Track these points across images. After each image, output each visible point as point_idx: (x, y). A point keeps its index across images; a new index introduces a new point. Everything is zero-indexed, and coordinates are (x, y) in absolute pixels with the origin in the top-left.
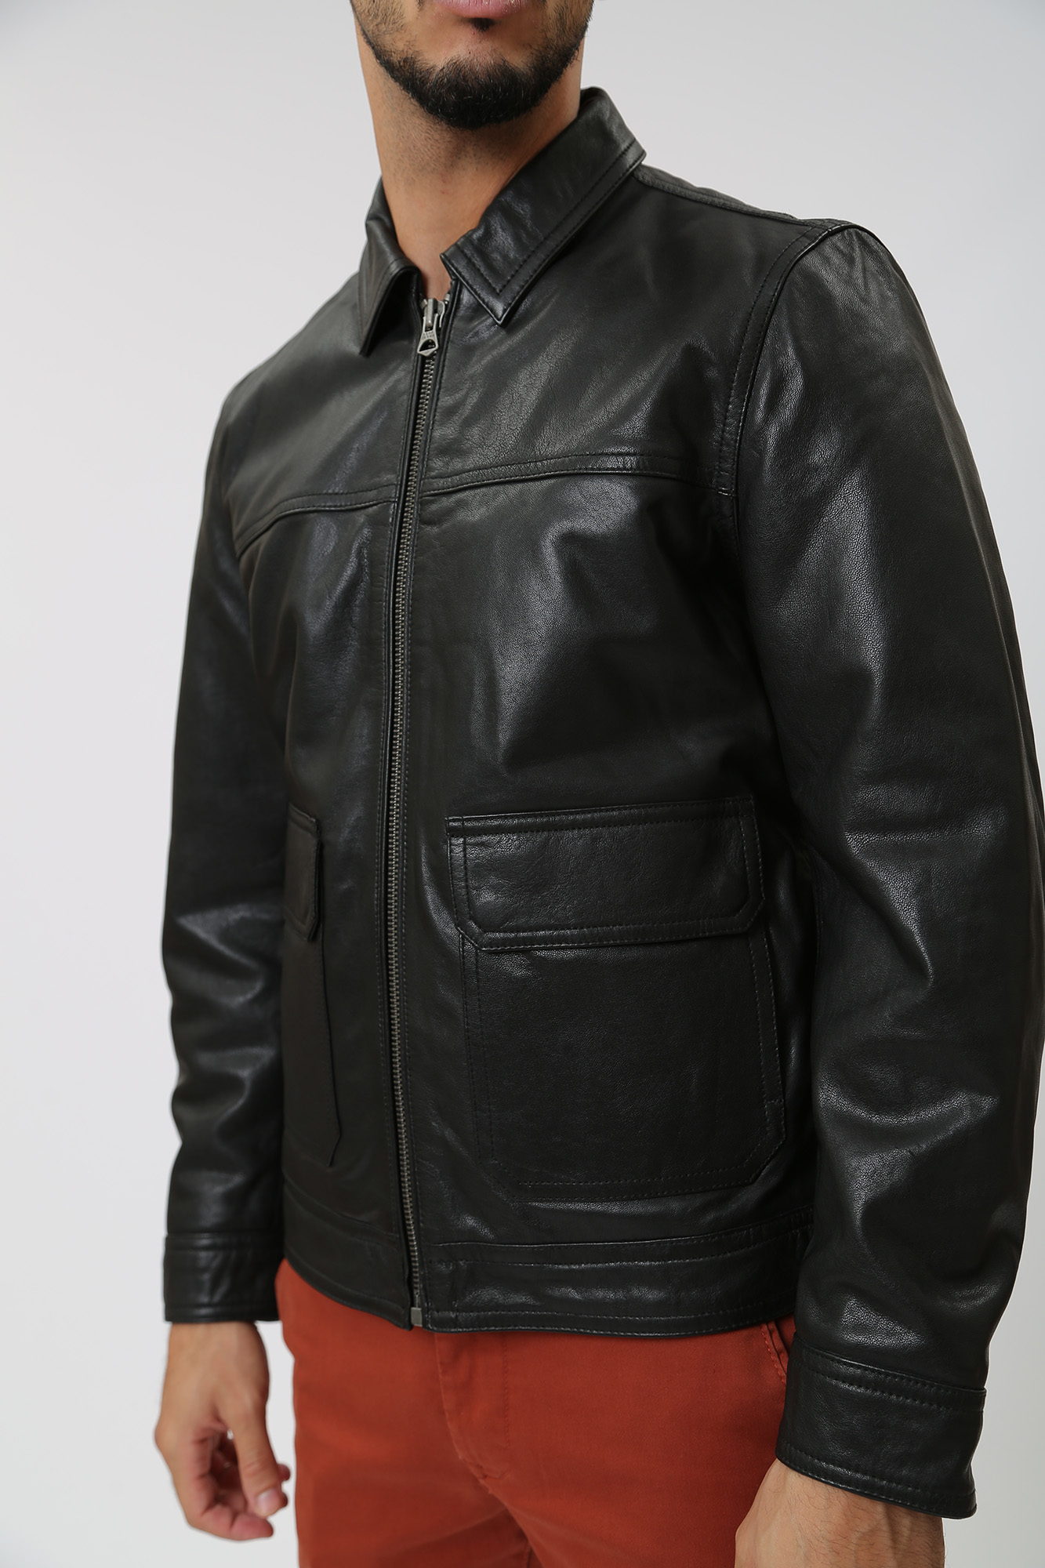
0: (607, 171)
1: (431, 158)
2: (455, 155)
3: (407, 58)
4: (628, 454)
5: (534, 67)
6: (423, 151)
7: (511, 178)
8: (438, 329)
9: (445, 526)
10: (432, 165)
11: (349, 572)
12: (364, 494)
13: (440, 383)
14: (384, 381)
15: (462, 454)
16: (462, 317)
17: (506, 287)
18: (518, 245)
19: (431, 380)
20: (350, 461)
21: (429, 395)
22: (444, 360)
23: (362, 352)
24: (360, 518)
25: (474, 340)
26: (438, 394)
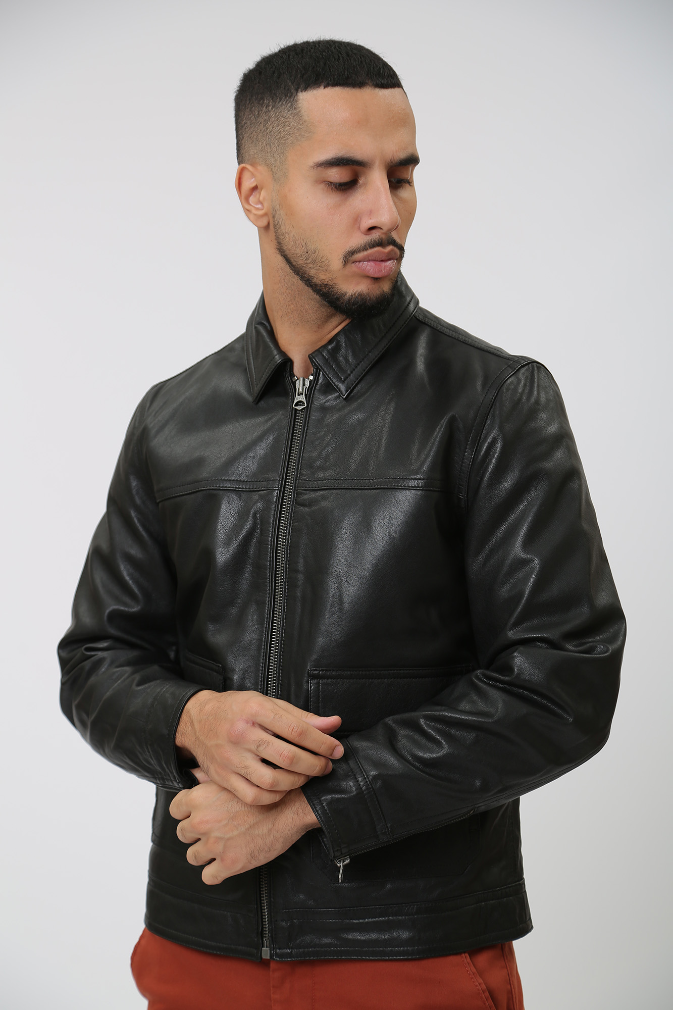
0: (401, 314)
3: (327, 284)
4: (420, 479)
8: (306, 395)
9: (313, 508)
11: (248, 526)
12: (259, 483)
13: (308, 426)
14: (270, 419)
15: (322, 468)
16: (320, 390)
17: (347, 378)
18: (355, 355)
19: (302, 423)
20: (249, 463)
21: (300, 432)
22: (310, 413)
23: (254, 401)
24: (255, 497)
25: (328, 404)
26: (306, 432)
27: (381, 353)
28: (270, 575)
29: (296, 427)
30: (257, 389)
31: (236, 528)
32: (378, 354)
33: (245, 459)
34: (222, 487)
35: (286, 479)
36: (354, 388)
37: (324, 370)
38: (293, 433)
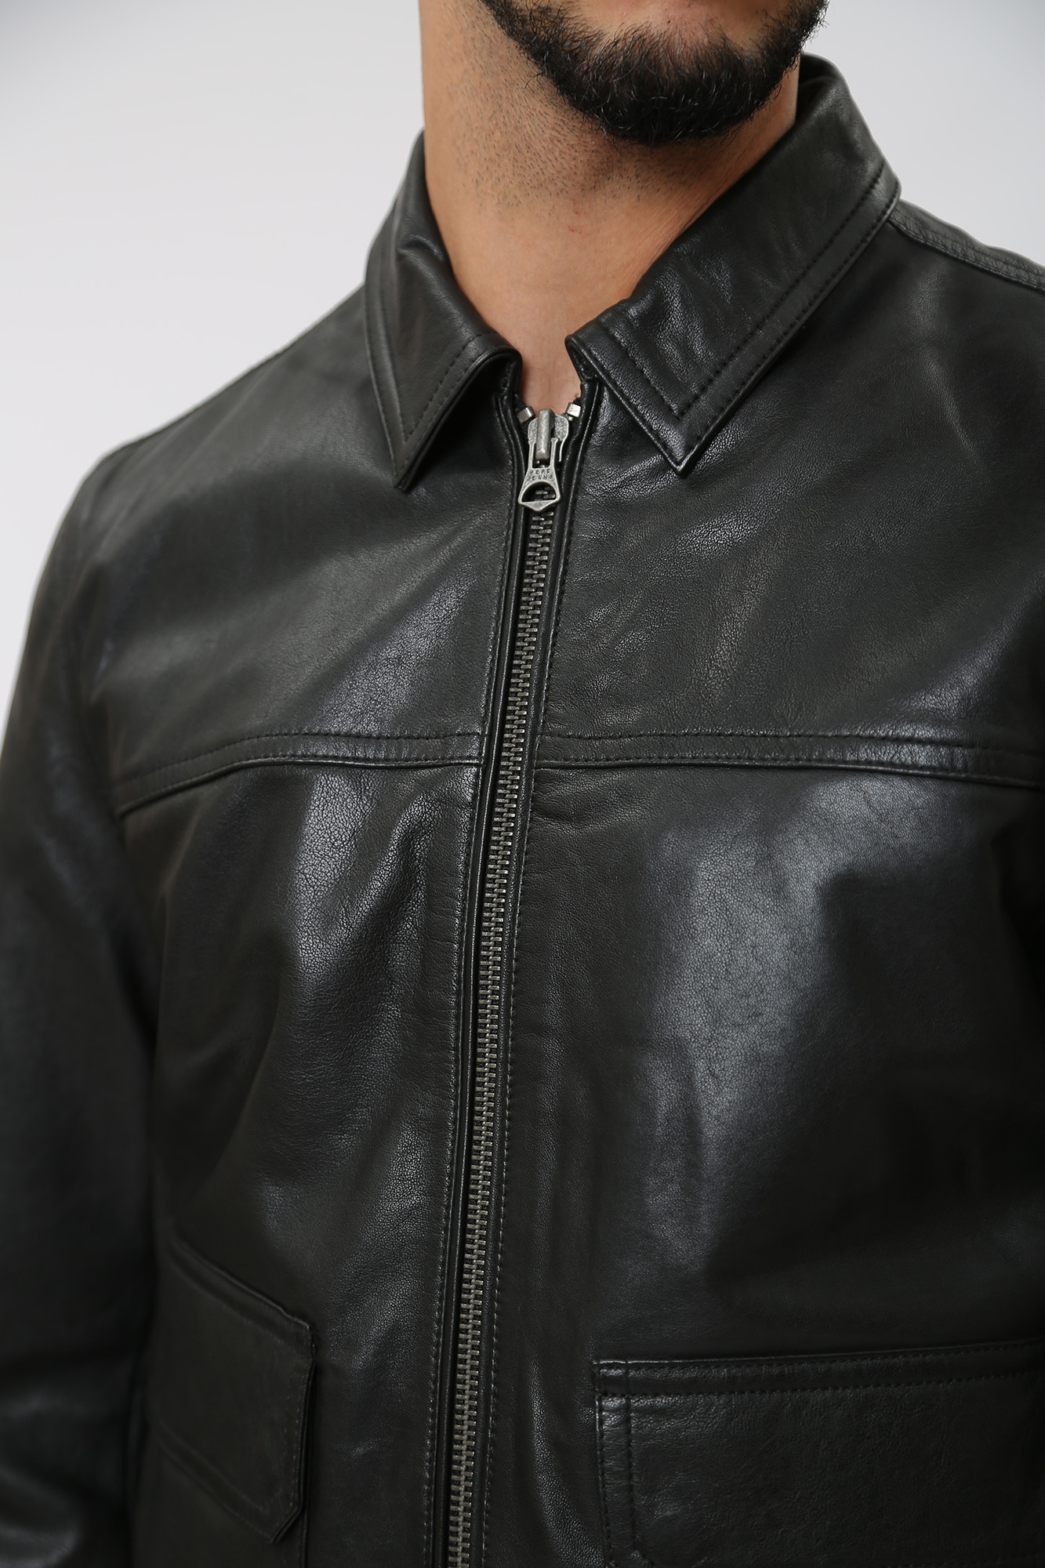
0: (853, 213)
1: (559, 172)
2: (599, 175)
3: (549, 9)
5: (768, 48)
6: (544, 158)
7: (698, 216)
8: (558, 466)
9: (591, 828)
10: (560, 184)
12: (415, 742)
13: (566, 563)
14: (447, 540)
15: (618, 699)
16: (602, 449)
17: (689, 406)
18: (712, 334)
19: (547, 553)
20: (384, 679)
21: (543, 580)
22: (571, 523)
23: (400, 483)
24: (407, 784)
25: (628, 493)
26: (563, 583)
27: (794, 330)
28: (457, 1039)
29: (529, 567)
30: (409, 445)
31: (349, 883)
32: (785, 334)
33: (372, 666)
34: (304, 756)
35: (503, 731)
36: (712, 437)
37: (615, 384)
38: (520, 585)
